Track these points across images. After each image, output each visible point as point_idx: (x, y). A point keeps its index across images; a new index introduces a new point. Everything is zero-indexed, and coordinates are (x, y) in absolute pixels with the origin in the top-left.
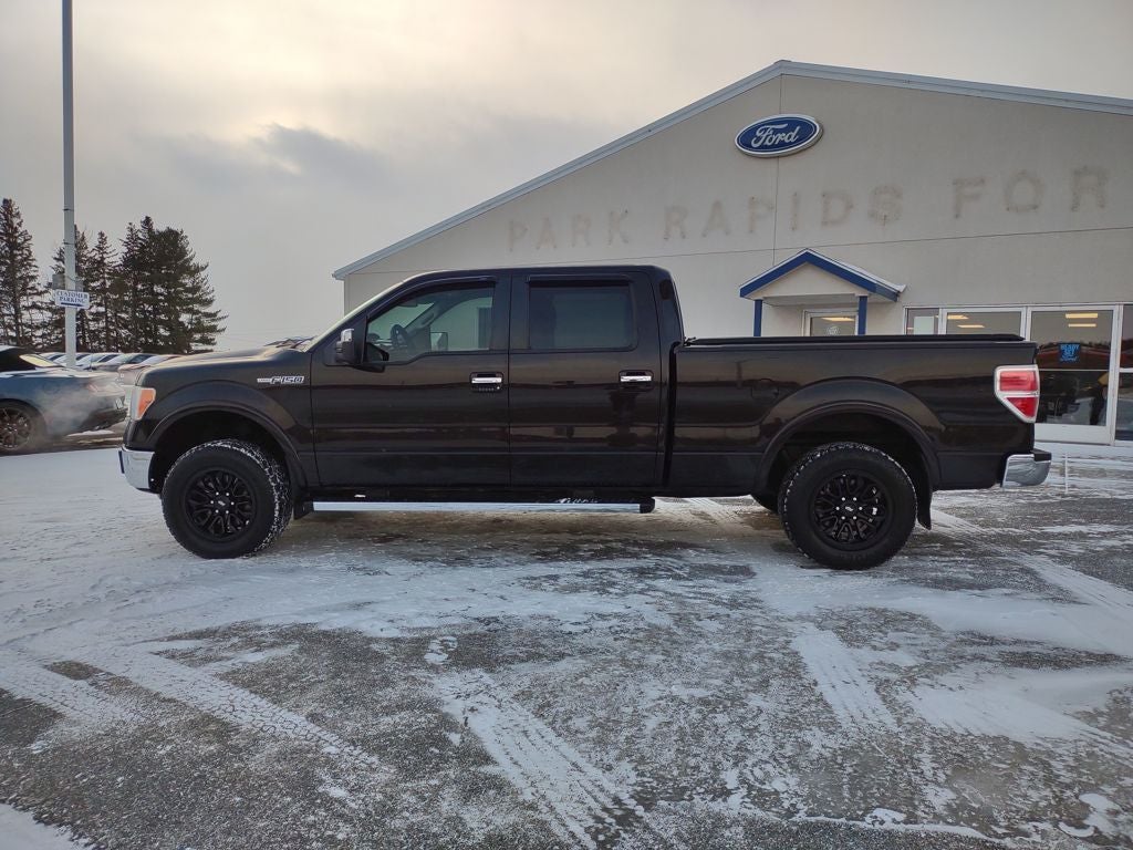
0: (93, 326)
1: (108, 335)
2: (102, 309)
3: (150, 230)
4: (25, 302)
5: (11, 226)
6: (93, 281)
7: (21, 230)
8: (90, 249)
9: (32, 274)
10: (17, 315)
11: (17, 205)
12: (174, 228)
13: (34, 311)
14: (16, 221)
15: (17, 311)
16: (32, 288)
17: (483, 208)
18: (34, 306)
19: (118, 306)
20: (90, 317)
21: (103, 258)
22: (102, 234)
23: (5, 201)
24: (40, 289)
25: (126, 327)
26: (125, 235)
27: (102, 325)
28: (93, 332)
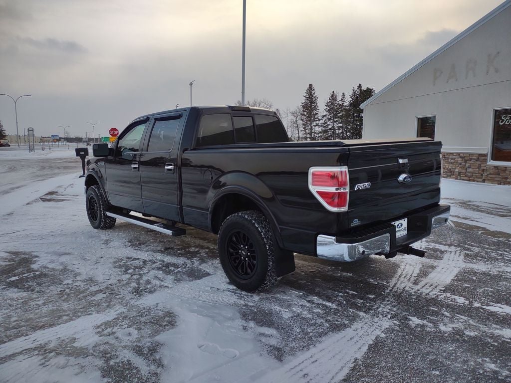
0: (337, 132)
1: (343, 135)
2: (341, 125)
3: (361, 90)
4: (314, 124)
5: (311, 95)
6: (339, 113)
7: (314, 95)
8: (338, 100)
9: (317, 112)
10: (311, 129)
11: (314, 86)
12: (370, 88)
13: (317, 127)
14: (313, 92)
15: (311, 127)
16: (317, 118)
17: (422, 63)
18: (317, 125)
19: (347, 123)
20: (337, 128)
21: (343, 104)
22: (343, 94)
23: (310, 85)
24: (319, 118)
25: (349, 132)
26: (351, 93)
27: (341, 131)
28: (338, 134)
